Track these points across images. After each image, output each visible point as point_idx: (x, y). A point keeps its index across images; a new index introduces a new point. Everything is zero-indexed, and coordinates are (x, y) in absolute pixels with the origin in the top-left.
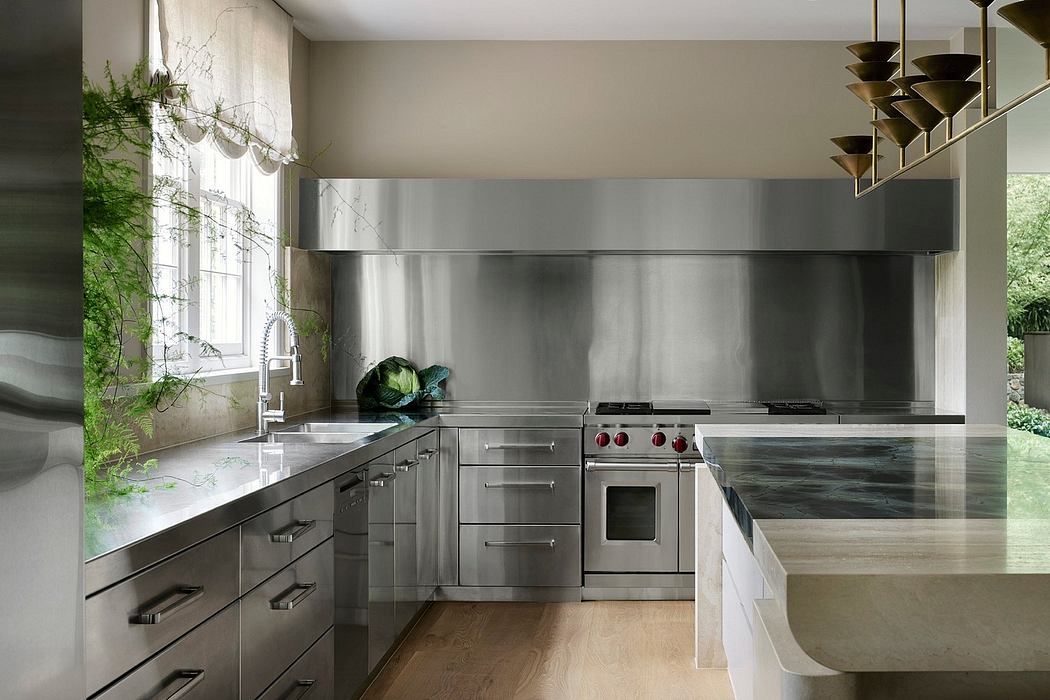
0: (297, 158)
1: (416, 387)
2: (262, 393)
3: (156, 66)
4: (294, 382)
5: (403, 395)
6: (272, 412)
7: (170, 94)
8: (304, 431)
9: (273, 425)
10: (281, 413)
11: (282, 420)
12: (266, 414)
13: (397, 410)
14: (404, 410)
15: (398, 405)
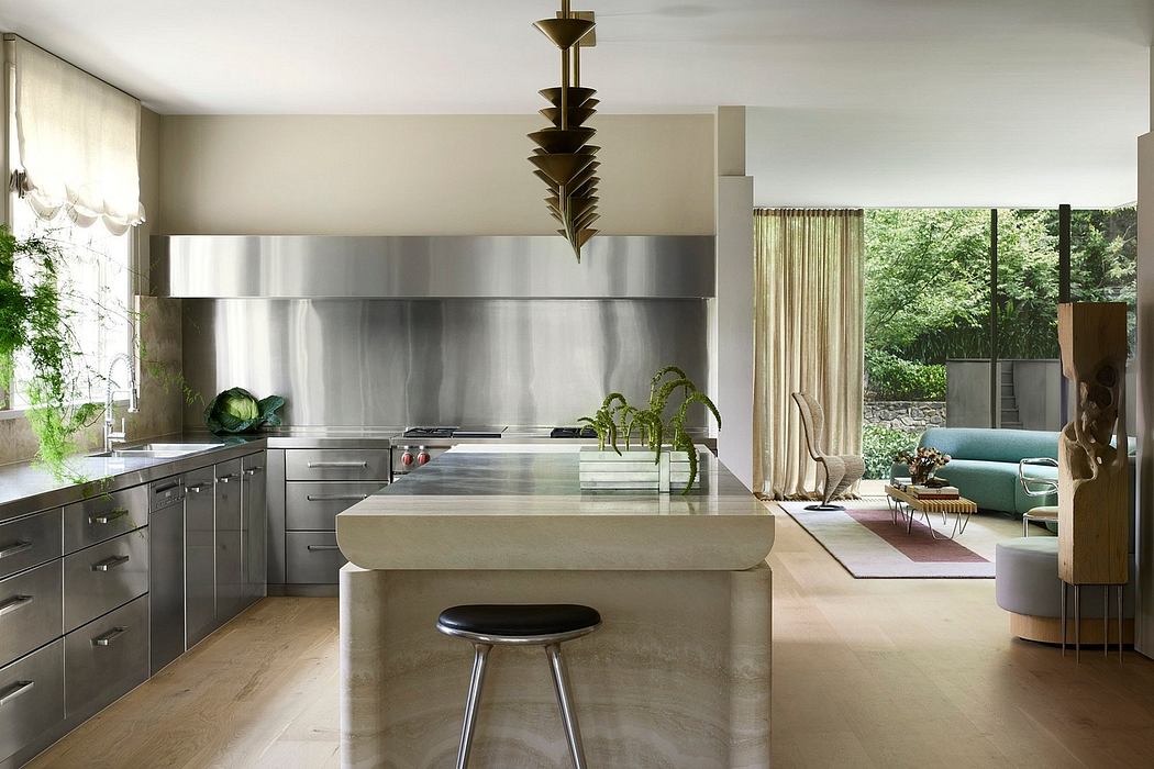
0: (144, 220)
1: (255, 414)
2: (107, 419)
3: (14, 166)
4: (131, 410)
5: (242, 421)
6: (116, 434)
7: (26, 187)
8: (147, 450)
9: (115, 445)
10: (122, 435)
11: (123, 441)
12: (110, 435)
13: (236, 434)
14: (243, 433)
15: (238, 430)
